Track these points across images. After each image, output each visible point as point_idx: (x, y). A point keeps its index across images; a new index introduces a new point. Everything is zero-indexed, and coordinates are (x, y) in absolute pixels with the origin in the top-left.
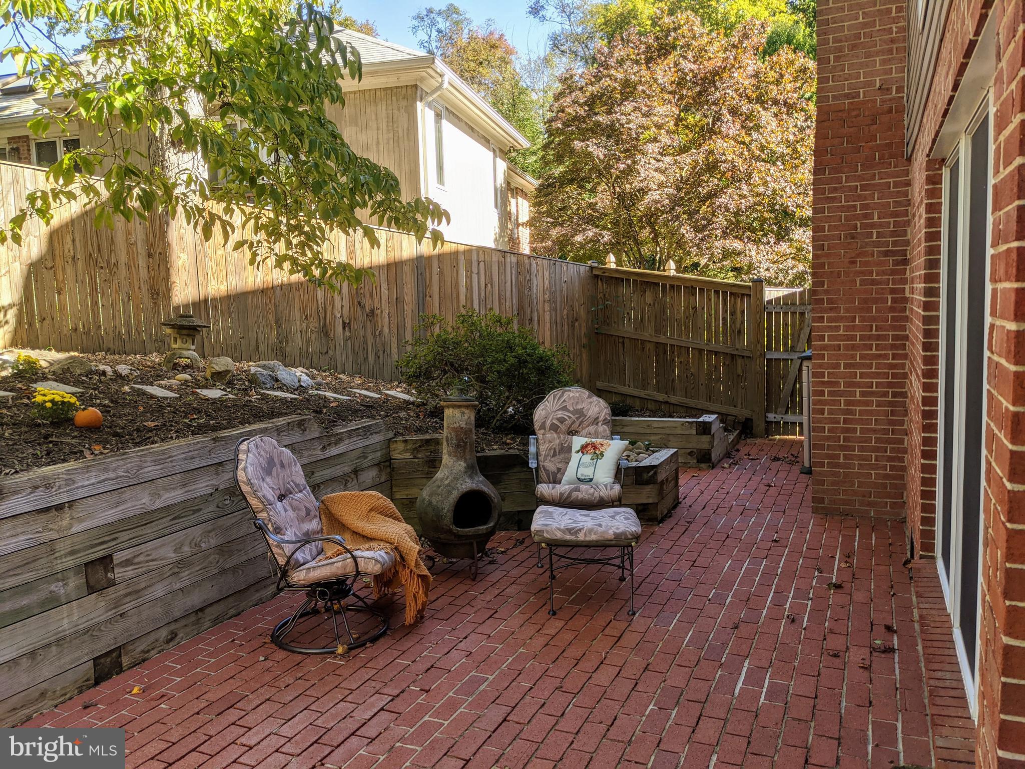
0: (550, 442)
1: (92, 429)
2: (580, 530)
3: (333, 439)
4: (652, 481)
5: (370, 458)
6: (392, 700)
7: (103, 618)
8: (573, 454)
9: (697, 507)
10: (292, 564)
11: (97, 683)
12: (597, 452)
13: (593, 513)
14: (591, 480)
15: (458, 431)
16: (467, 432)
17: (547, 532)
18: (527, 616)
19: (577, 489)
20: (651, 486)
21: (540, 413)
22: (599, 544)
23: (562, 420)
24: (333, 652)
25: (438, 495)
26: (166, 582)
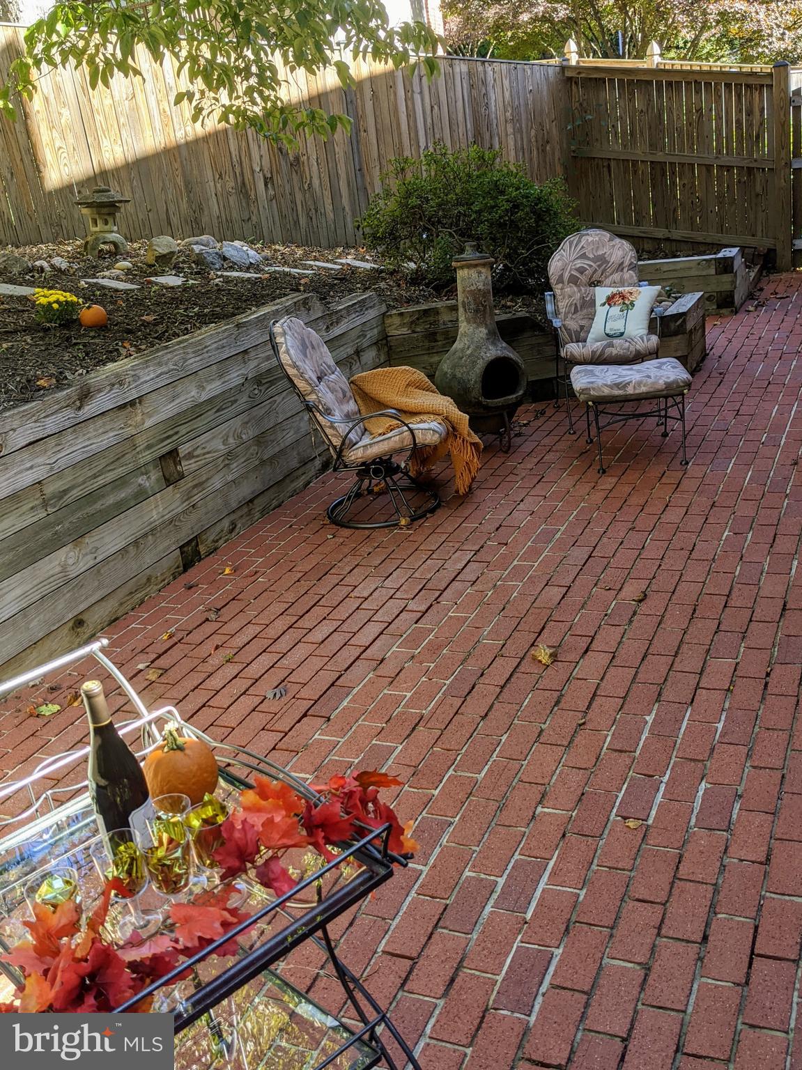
0: (570, 297)
1: (101, 328)
2: (628, 383)
3: (334, 318)
4: (680, 331)
5: (368, 336)
6: (475, 554)
7: (180, 509)
8: (598, 308)
9: (727, 357)
10: (346, 444)
11: (185, 570)
12: (626, 302)
13: (636, 367)
14: (622, 334)
15: (476, 294)
16: (485, 294)
17: (594, 389)
18: (577, 477)
19: (611, 345)
20: (679, 337)
21: (555, 265)
22: (649, 396)
23: (581, 271)
24: (397, 525)
25: (462, 366)
26: (221, 474)
